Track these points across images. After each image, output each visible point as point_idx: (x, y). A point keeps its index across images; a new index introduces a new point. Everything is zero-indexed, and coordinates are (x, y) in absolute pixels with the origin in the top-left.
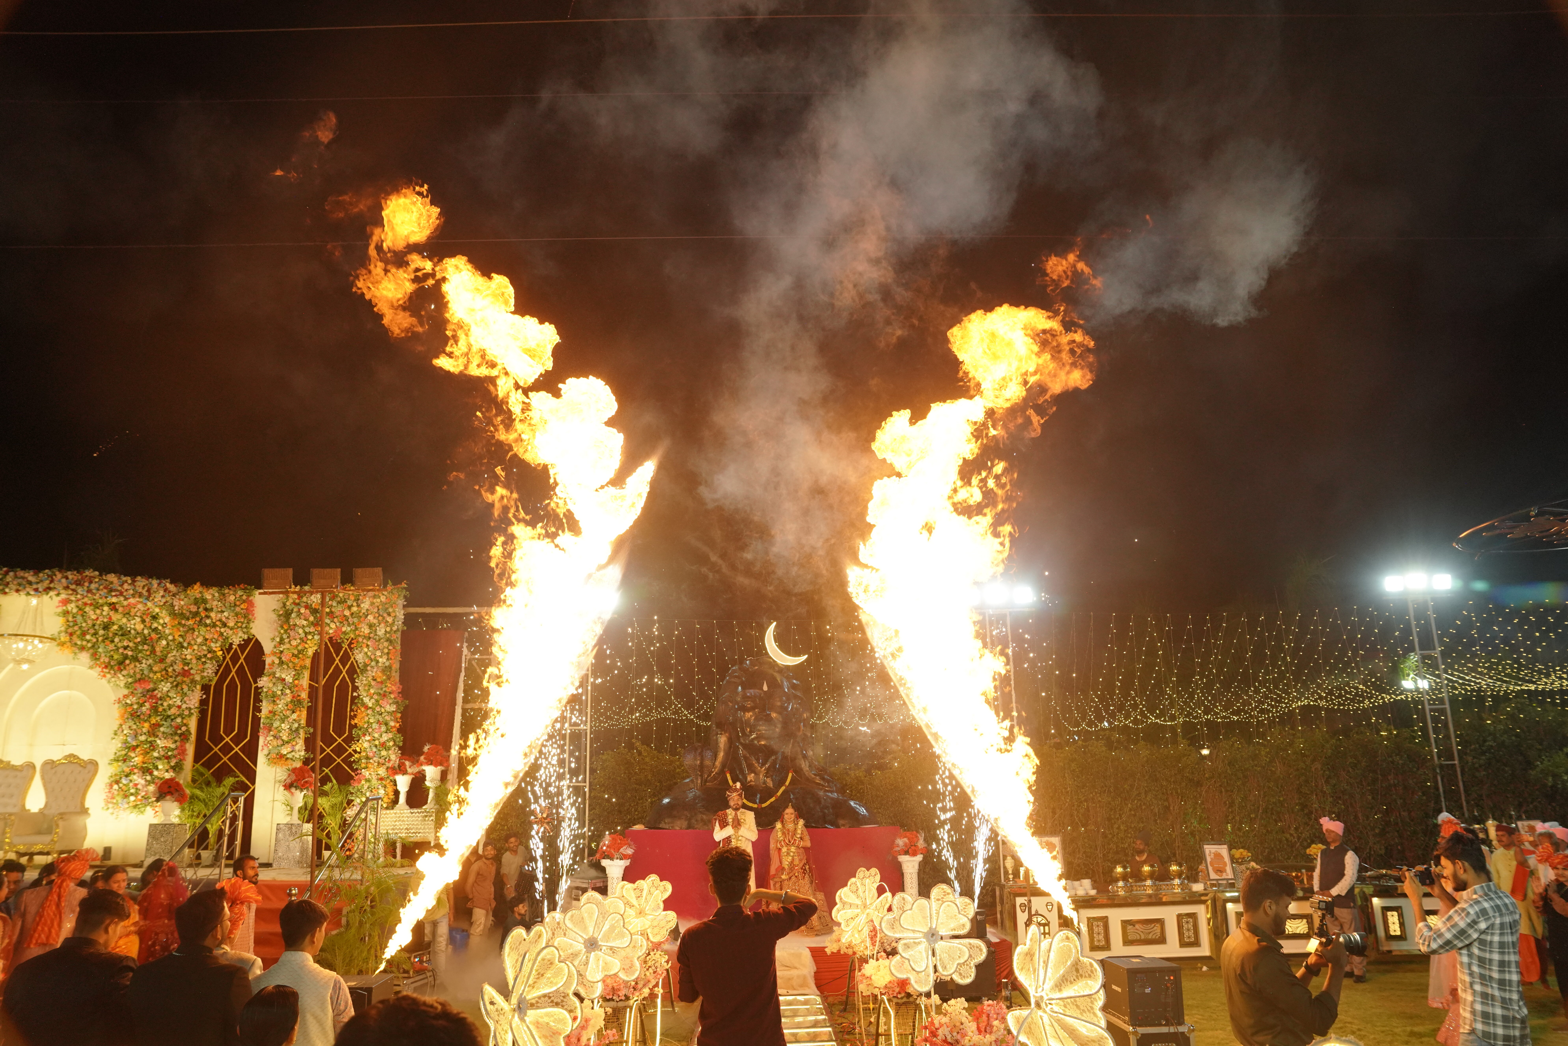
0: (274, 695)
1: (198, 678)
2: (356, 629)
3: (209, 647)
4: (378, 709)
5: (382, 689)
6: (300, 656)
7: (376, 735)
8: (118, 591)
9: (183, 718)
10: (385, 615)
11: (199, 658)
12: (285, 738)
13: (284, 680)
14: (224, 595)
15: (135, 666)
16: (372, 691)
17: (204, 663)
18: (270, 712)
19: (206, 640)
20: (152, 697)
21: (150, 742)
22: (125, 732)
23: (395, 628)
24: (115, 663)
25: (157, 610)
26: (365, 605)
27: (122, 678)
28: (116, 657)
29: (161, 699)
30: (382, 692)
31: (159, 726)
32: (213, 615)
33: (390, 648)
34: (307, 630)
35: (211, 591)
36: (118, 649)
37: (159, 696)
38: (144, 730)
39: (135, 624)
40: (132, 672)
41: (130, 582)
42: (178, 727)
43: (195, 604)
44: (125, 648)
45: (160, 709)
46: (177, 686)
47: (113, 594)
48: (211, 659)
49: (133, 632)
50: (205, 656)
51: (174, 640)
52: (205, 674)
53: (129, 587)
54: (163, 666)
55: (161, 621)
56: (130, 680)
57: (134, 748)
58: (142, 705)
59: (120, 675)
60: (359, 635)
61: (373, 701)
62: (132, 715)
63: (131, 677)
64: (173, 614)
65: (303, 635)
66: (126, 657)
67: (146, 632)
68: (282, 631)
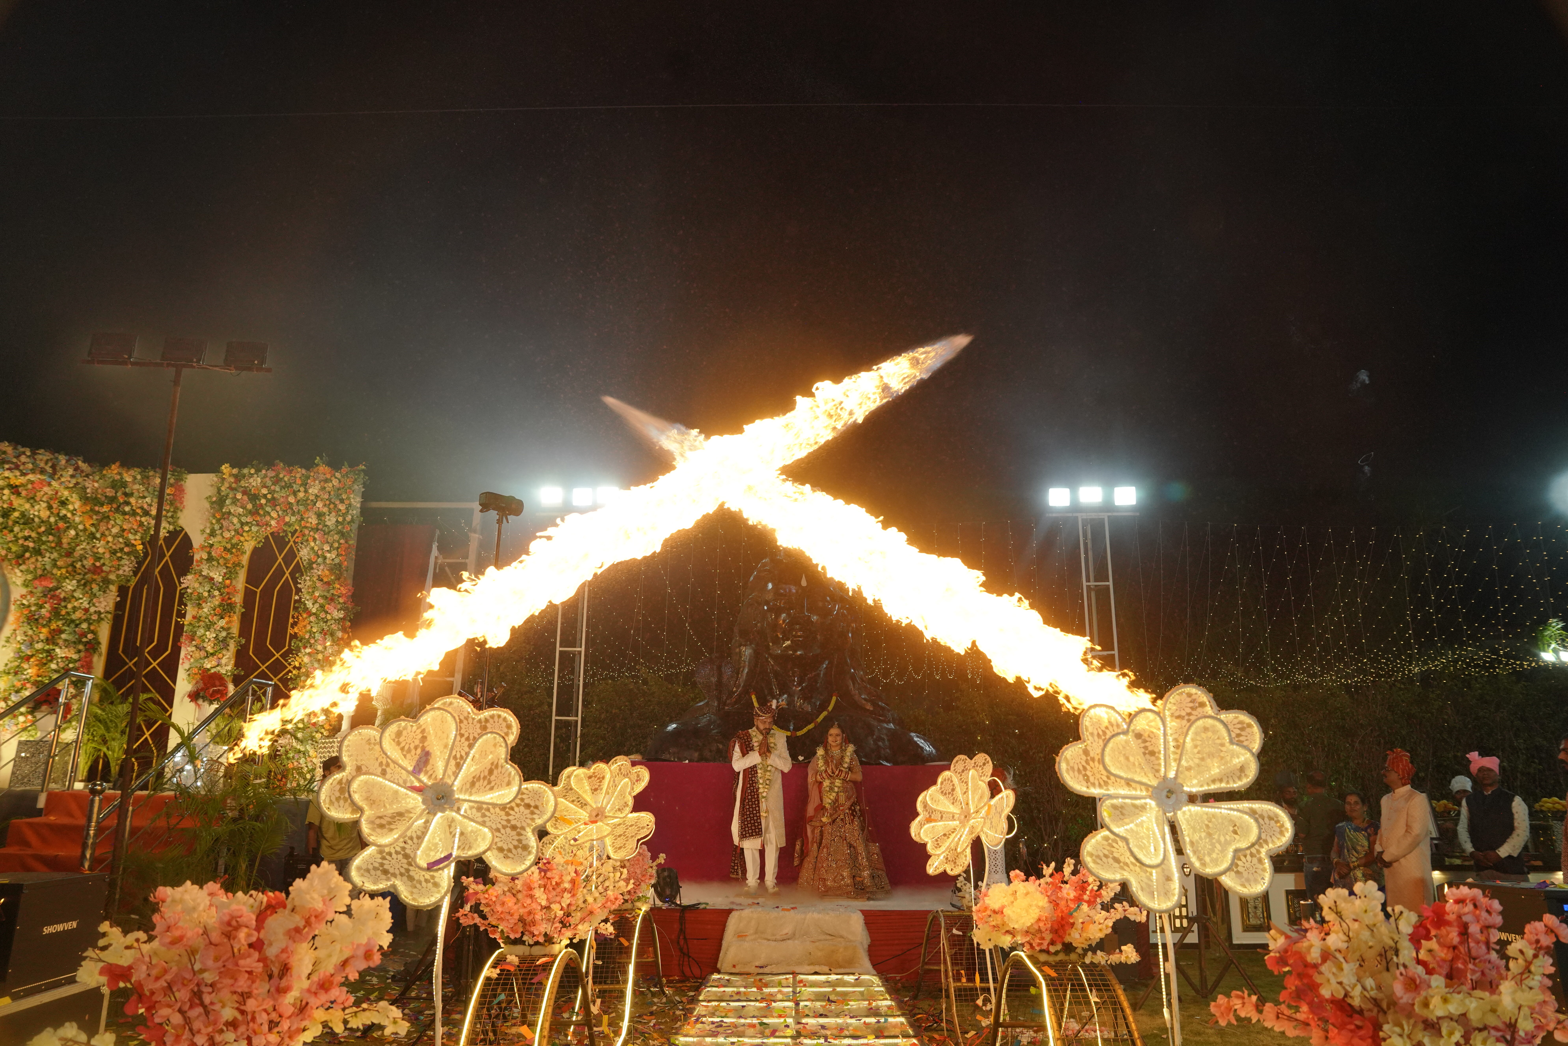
0: (200, 597)
1: (112, 577)
2: (302, 519)
3: (127, 539)
4: (322, 615)
5: (328, 591)
6: (234, 550)
7: (320, 648)
8: (12, 463)
9: (90, 624)
10: (337, 502)
11: (114, 552)
12: (210, 649)
13: (212, 579)
14: (148, 477)
15: (37, 560)
16: (317, 594)
17: (120, 559)
18: (194, 617)
19: (123, 530)
20: (52, 597)
21: (48, 651)
22: (19, 638)
23: (349, 518)
24: (13, 556)
25: (66, 493)
26: (313, 490)
27: (19, 574)
28: (14, 549)
29: (65, 599)
30: (328, 595)
31: (61, 632)
32: (132, 500)
33: (342, 541)
34: (244, 519)
35: (132, 472)
36: (17, 539)
37: (62, 596)
38: (42, 637)
39: (39, 511)
40: (32, 567)
41: (28, 453)
42: (84, 635)
43: (113, 488)
44: (26, 538)
45: (63, 612)
46: (85, 585)
47: (7, 466)
48: (128, 554)
49: (36, 520)
50: (121, 550)
51: (85, 530)
52: (121, 572)
53: (28, 460)
54: (69, 560)
55: (71, 507)
56: (30, 577)
57: (28, 658)
58: (41, 607)
59: (17, 571)
60: (306, 527)
61: (317, 605)
62: (29, 618)
63: (32, 572)
64: (85, 499)
65: (238, 526)
66: (26, 549)
67: (52, 520)
68: (214, 521)
